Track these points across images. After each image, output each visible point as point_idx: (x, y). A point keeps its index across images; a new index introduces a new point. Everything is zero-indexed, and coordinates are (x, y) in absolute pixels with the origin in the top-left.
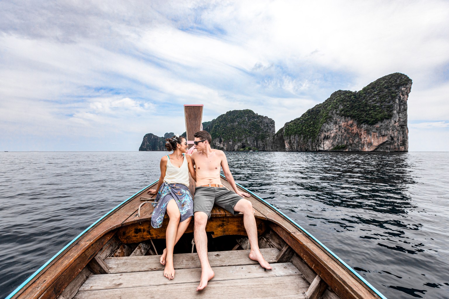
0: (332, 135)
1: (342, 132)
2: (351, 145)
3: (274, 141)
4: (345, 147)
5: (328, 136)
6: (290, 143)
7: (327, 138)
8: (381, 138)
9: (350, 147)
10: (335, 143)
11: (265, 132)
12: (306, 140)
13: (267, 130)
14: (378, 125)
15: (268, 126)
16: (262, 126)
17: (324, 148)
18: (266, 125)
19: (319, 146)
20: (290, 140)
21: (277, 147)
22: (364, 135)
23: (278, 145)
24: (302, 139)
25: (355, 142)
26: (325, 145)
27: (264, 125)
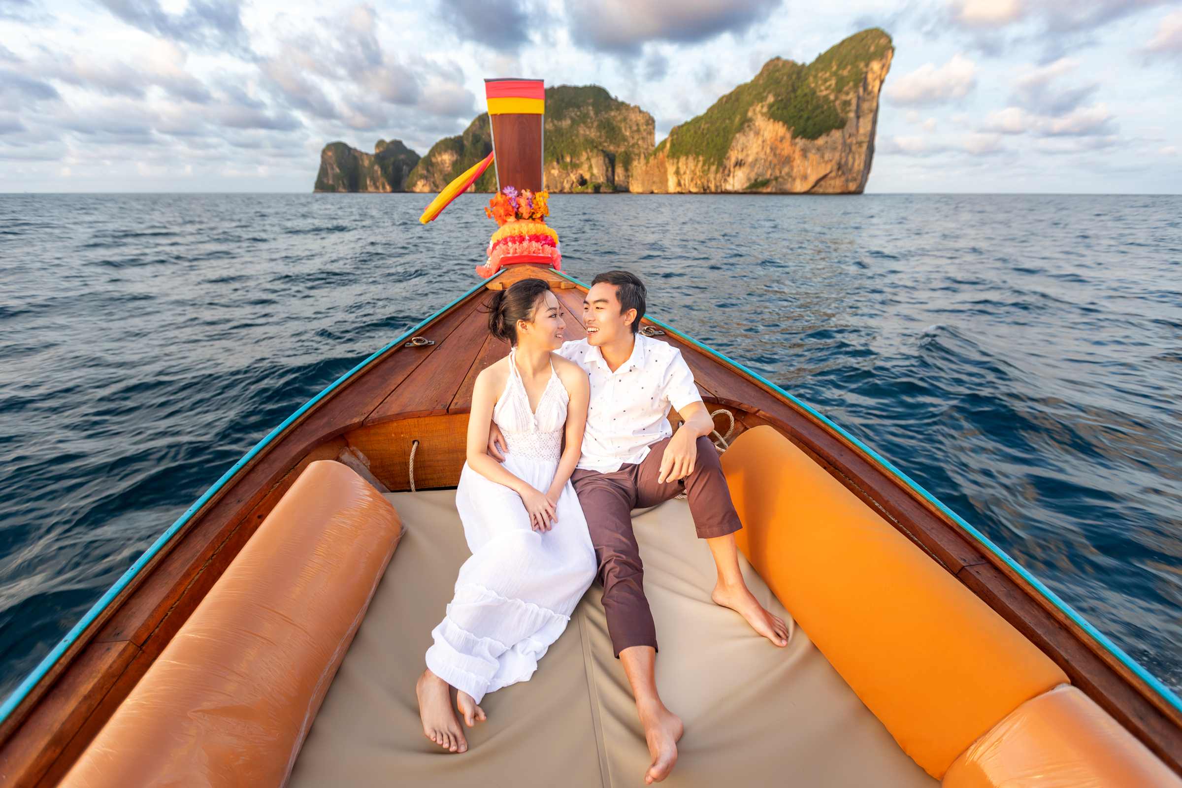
0: (750, 159)
1: (766, 153)
2: (776, 179)
3: (648, 169)
4: (766, 183)
5: (741, 160)
6: (677, 173)
7: (739, 164)
8: (823, 165)
9: (774, 183)
10: (753, 176)
11: (633, 146)
12: (706, 168)
13: (638, 140)
14: (821, 141)
15: (638, 130)
16: (626, 130)
17: (733, 186)
18: (635, 128)
19: (726, 180)
20: (678, 168)
21: (654, 182)
22: (797, 161)
23: (655, 179)
24: (700, 164)
25: (783, 173)
26: (736, 178)
27: (630, 128)
